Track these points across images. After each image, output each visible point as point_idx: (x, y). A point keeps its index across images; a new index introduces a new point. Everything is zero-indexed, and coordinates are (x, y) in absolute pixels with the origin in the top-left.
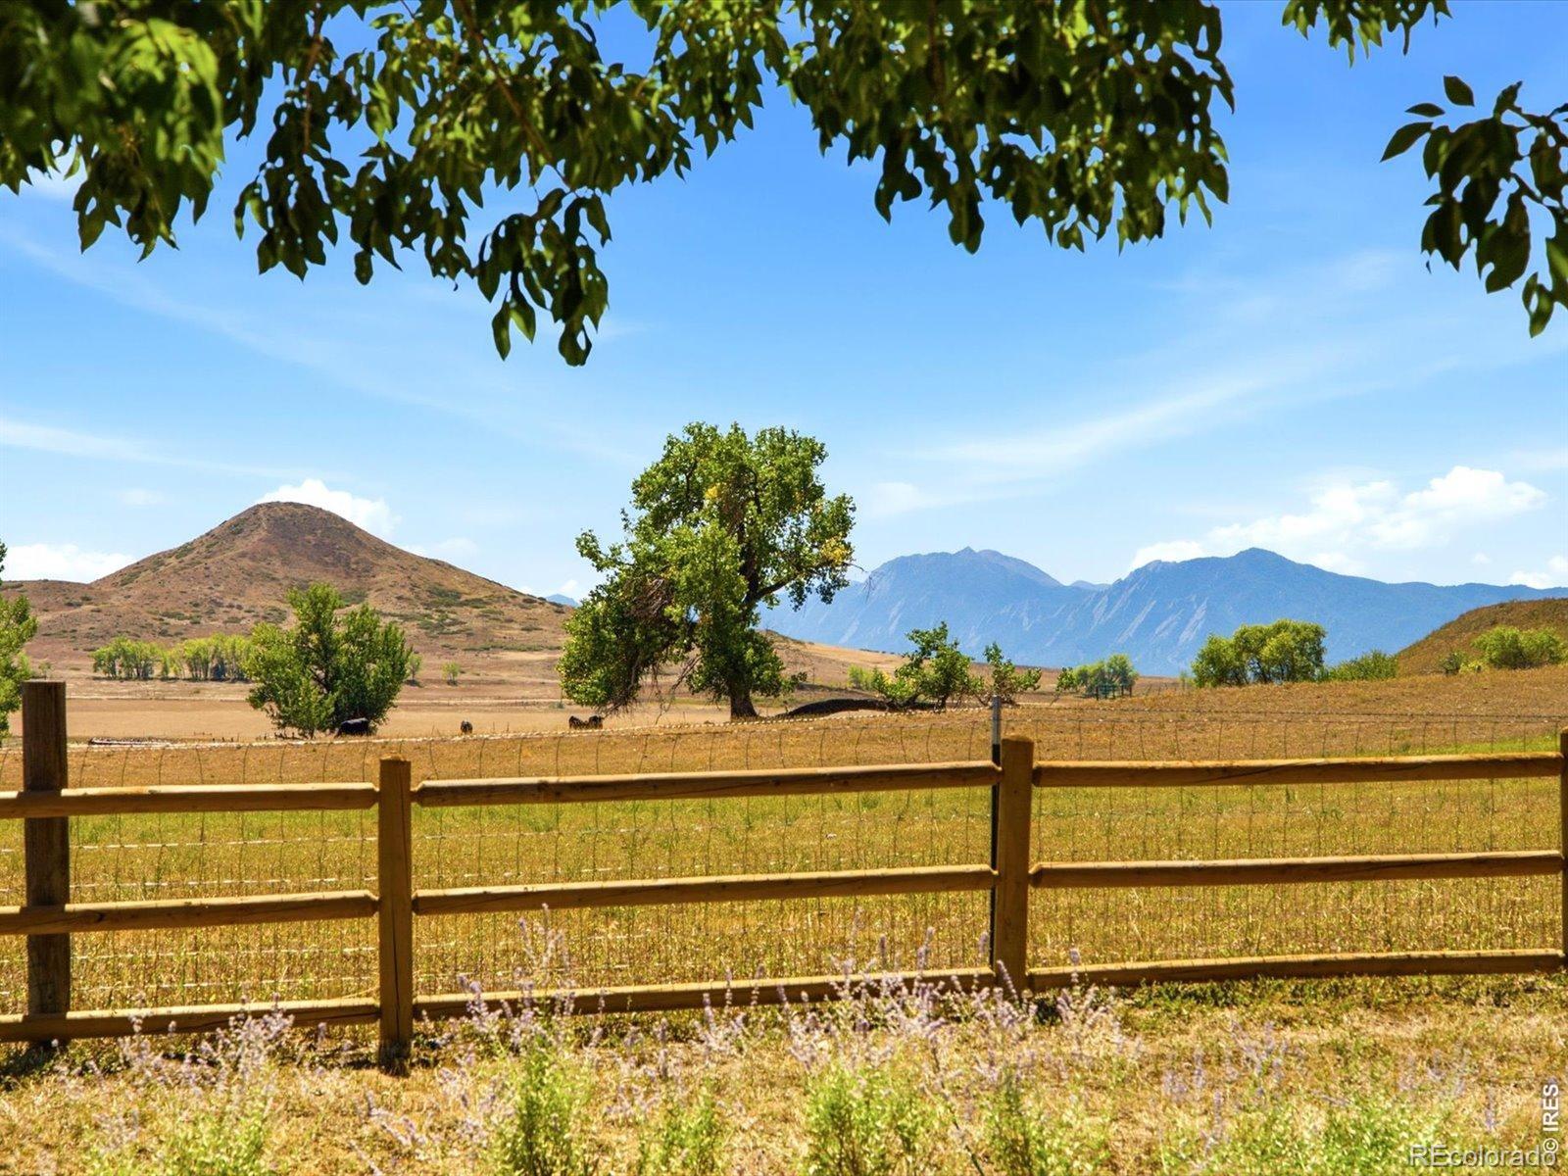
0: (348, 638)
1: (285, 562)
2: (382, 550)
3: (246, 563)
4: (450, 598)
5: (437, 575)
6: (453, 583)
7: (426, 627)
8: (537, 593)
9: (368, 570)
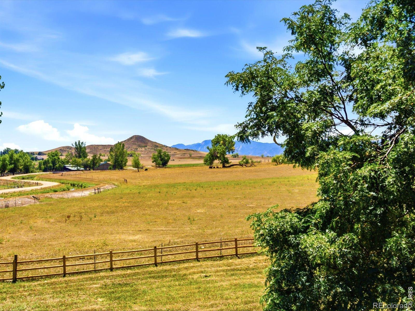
0: (163, 155)
1: (137, 142)
2: (149, 141)
3: (133, 142)
4: (157, 146)
5: (155, 144)
6: (157, 145)
7: (155, 150)
8: (167, 146)
9: (147, 143)
